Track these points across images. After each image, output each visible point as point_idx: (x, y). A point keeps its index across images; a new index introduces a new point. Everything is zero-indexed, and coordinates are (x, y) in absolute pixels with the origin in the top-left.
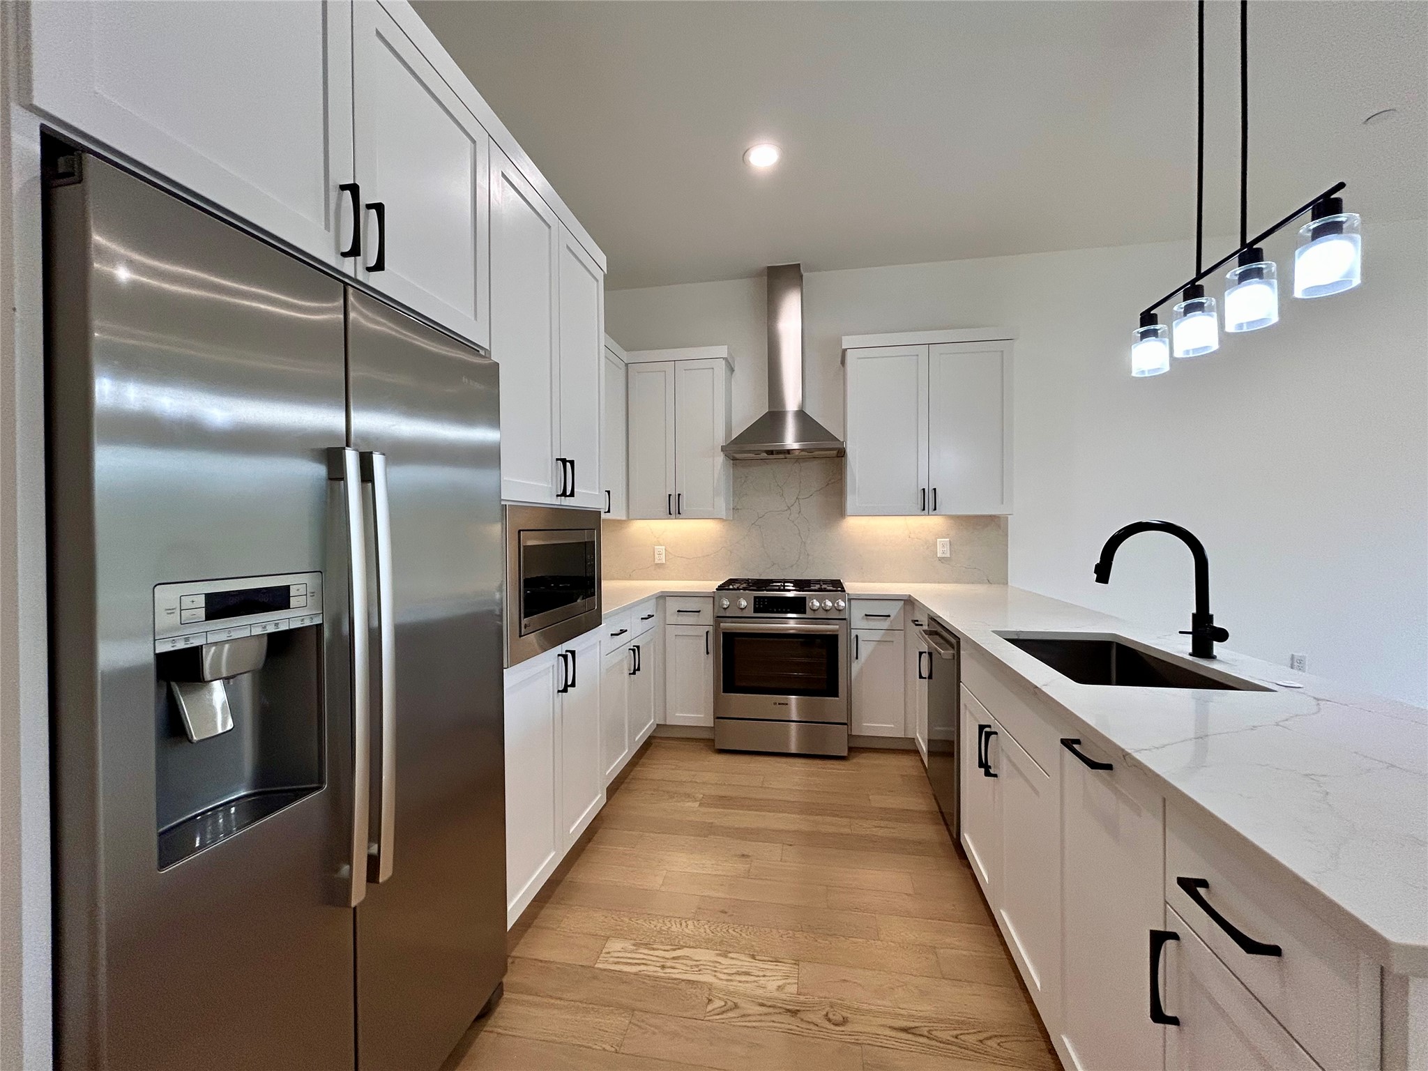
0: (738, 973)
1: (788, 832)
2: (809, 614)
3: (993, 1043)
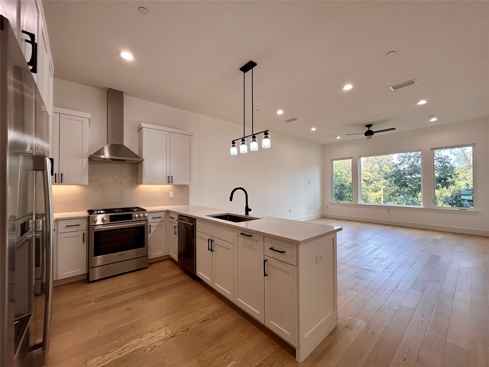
0: (150, 339)
1: (140, 295)
2: (134, 220)
3: (221, 313)
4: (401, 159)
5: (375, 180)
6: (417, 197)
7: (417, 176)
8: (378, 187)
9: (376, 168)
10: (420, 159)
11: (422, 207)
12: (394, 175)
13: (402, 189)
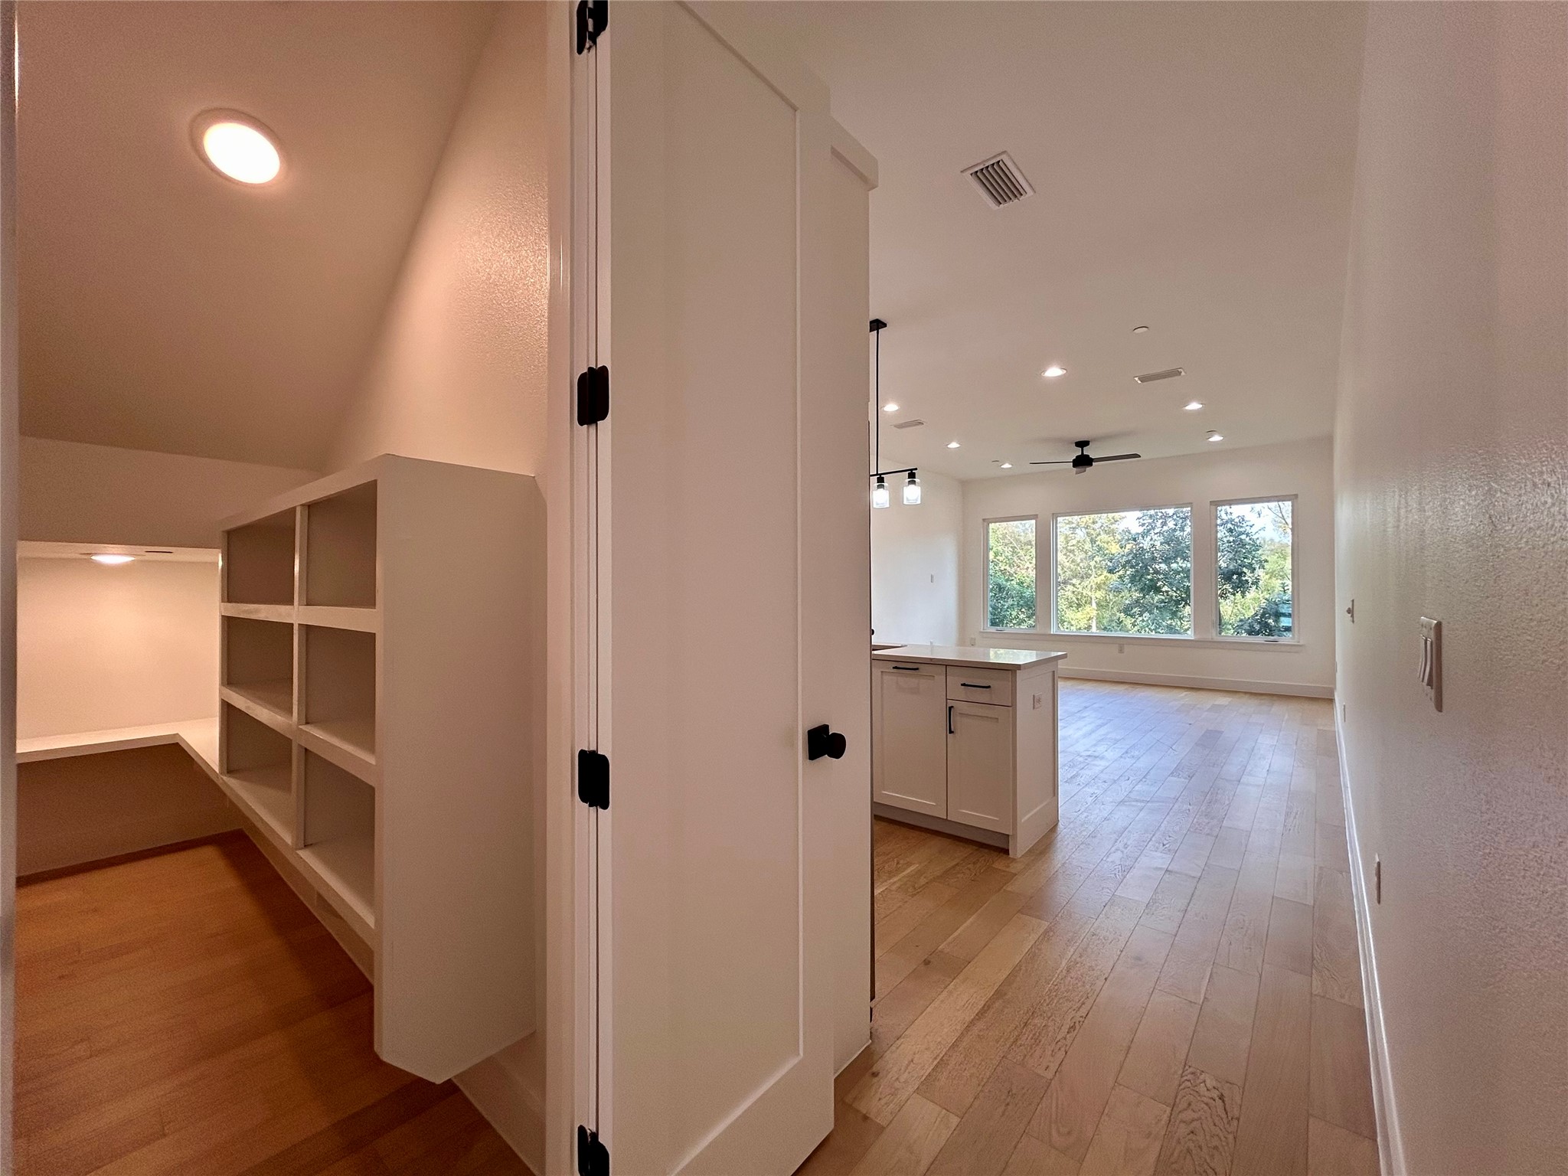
4: (1145, 522)
5: (1076, 575)
6: (1181, 619)
7: (1180, 564)
8: (1084, 594)
9: (1079, 542)
10: (1188, 522)
11: (1190, 635)
12: (1128, 562)
13: (1147, 596)
